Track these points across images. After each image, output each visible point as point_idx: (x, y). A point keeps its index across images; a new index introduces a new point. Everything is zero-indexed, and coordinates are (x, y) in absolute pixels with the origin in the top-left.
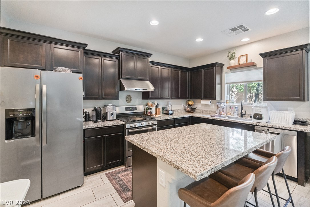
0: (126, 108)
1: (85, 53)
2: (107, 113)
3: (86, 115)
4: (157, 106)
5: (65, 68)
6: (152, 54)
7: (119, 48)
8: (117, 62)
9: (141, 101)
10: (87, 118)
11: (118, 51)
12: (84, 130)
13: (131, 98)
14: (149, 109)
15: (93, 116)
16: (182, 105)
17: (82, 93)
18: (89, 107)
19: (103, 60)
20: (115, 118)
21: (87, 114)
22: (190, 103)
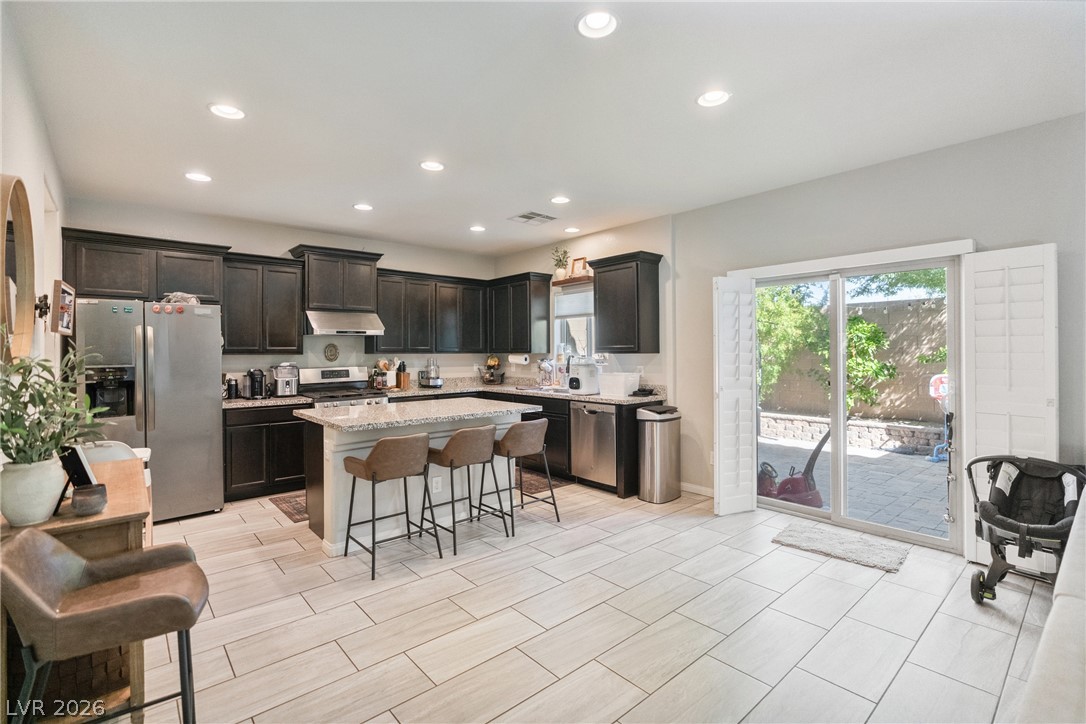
0: (323, 372)
1: (225, 260)
2: (276, 381)
3: (230, 386)
4: (402, 369)
5: (186, 295)
6: (381, 255)
7: (301, 246)
8: (299, 276)
9: (363, 357)
10: (233, 392)
11: (299, 252)
12: (225, 411)
13: (336, 349)
14: (378, 375)
15: (244, 387)
16: (475, 368)
17: (222, 341)
18: (238, 369)
19: (266, 272)
20: (294, 393)
21: (233, 383)
22: (491, 362)
